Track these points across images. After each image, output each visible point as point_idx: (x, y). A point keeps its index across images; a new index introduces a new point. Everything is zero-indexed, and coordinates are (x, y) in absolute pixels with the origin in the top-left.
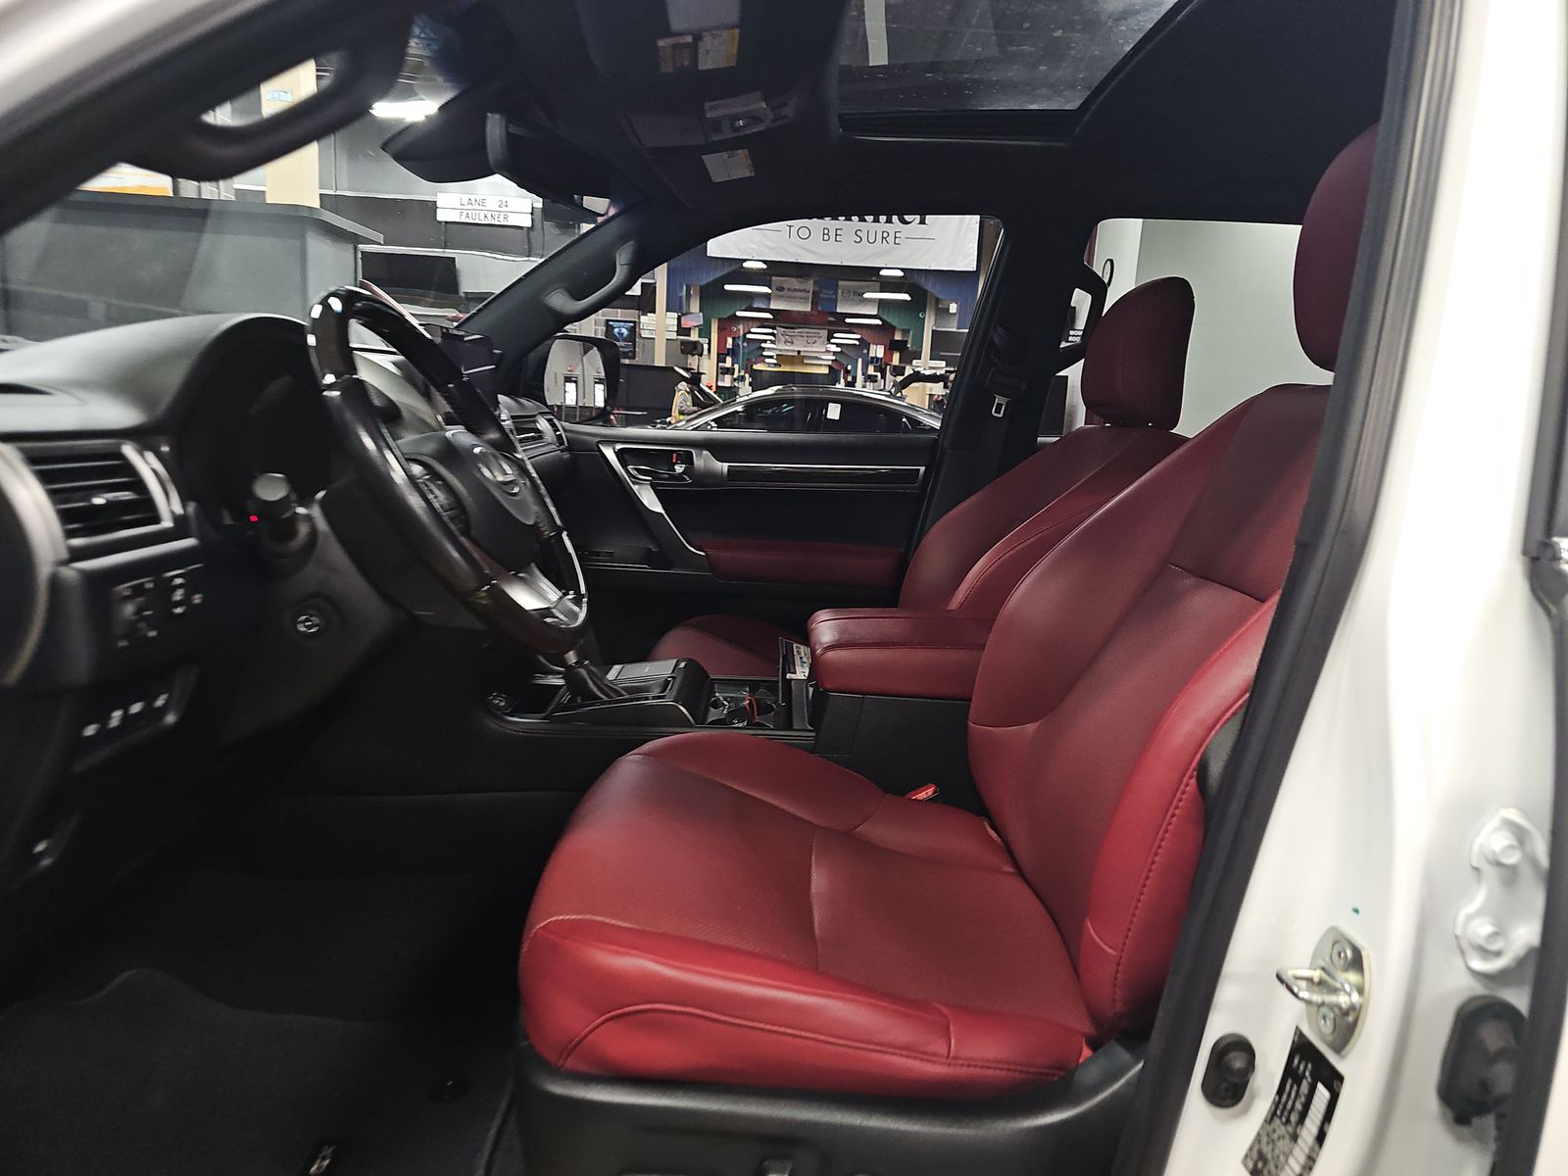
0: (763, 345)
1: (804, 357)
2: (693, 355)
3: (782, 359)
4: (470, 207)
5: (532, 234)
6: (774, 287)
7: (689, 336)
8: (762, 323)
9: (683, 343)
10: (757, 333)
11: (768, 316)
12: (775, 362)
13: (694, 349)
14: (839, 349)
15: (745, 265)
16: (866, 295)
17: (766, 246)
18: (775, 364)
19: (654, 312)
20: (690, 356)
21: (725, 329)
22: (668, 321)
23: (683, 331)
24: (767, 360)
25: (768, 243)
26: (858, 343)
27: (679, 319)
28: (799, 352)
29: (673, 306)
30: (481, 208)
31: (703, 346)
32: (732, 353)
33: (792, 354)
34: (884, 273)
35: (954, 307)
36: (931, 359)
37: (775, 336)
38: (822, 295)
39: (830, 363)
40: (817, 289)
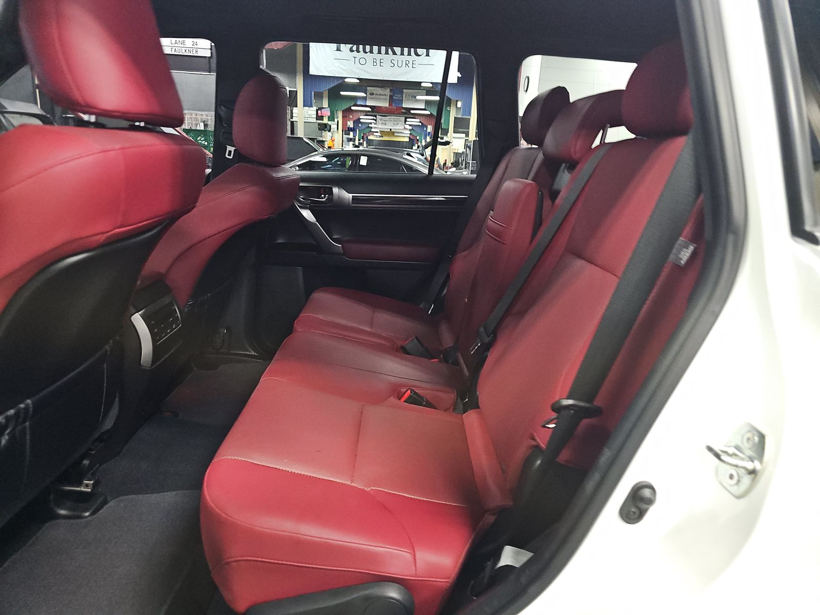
0: (370, 125)
1: (394, 132)
2: (325, 131)
3: (383, 133)
4: (176, 45)
5: (211, 60)
6: (368, 94)
7: (323, 120)
9: (319, 124)
10: (365, 119)
11: (369, 109)
13: (324, 127)
15: (346, 80)
16: (418, 97)
17: (342, 69)
19: (297, 107)
20: (323, 131)
21: (346, 117)
22: (310, 112)
23: (320, 118)
24: (375, 134)
25: (342, 67)
26: (420, 124)
27: (317, 111)
28: (391, 129)
29: (307, 104)
30: (182, 46)
31: (330, 126)
32: (353, 130)
33: (387, 130)
34: (423, 85)
35: (459, 104)
36: (454, 133)
37: (376, 120)
38: (394, 98)
39: (409, 135)
40: (392, 94)
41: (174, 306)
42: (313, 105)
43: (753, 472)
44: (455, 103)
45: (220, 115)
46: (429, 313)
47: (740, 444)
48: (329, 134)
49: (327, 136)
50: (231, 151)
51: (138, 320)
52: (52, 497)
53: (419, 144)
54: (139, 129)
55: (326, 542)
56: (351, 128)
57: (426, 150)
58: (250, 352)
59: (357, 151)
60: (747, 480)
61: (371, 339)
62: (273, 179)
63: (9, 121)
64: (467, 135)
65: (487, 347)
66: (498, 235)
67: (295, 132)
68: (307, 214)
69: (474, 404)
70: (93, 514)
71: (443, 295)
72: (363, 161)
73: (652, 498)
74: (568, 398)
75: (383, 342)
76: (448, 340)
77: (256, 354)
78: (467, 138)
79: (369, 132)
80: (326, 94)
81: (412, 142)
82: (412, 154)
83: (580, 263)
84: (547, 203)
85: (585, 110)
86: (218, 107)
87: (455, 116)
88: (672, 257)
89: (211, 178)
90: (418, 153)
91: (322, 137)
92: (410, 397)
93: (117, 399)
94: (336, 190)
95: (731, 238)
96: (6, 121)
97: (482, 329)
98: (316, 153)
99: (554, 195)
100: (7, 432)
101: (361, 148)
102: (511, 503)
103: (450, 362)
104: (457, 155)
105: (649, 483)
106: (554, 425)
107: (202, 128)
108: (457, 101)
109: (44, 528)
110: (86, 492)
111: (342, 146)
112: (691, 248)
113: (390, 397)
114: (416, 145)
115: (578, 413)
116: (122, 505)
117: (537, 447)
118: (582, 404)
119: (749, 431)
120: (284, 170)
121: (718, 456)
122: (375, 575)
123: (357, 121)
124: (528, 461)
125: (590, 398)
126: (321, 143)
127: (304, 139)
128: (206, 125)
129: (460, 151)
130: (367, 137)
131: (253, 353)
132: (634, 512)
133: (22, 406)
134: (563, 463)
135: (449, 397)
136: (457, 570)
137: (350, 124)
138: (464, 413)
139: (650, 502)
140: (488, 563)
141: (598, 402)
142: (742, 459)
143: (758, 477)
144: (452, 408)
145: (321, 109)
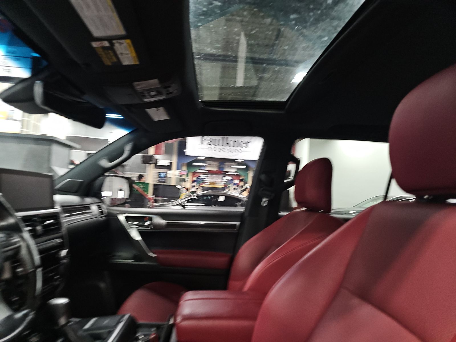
0: (204, 179)
6: (207, 164)
7: (183, 177)
8: (204, 173)
9: (180, 179)
10: (202, 176)
11: (206, 171)
12: (208, 184)
13: (184, 180)
14: (225, 181)
16: (233, 166)
20: (182, 182)
21: (193, 175)
23: (181, 175)
24: (205, 184)
26: (231, 179)
28: (215, 182)
29: (177, 169)
33: (212, 182)
34: (237, 160)
37: (208, 177)
39: (223, 185)
40: (219, 164)
42: (180, 169)
123: (198, 177)
127: (176, 186)
137: (195, 179)
145: (182, 171)
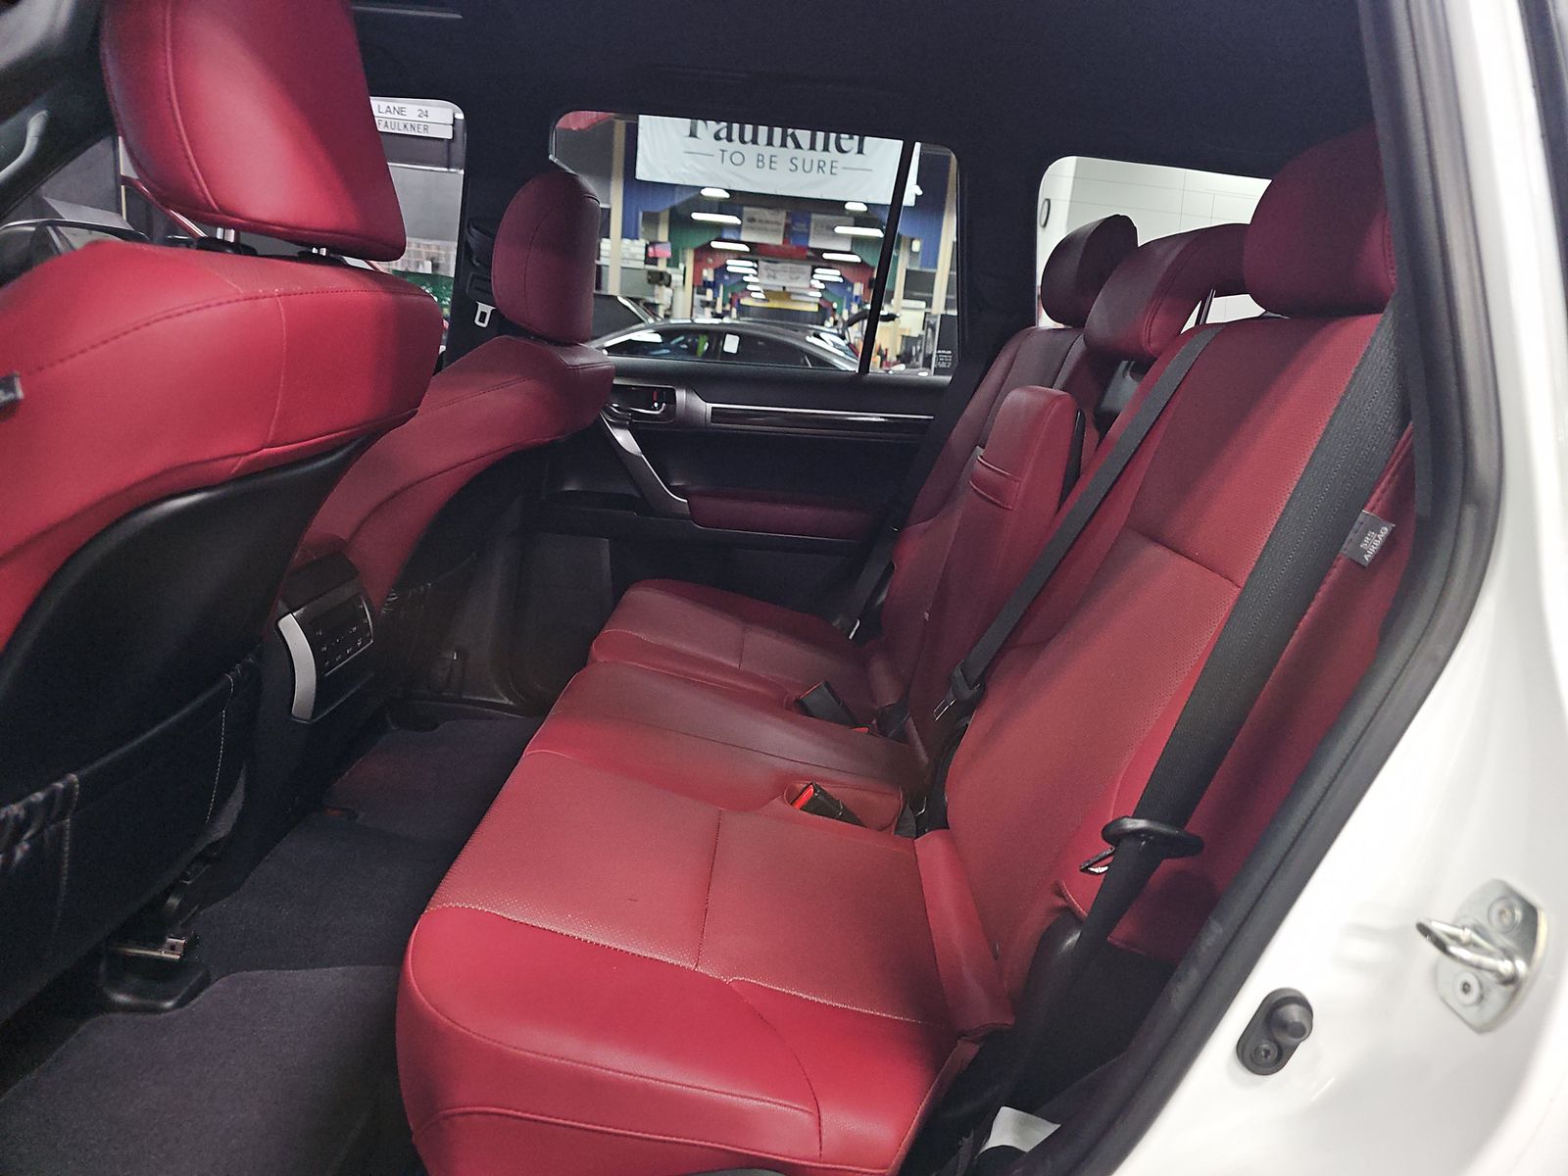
1: (790, 294)
2: (660, 285)
3: (769, 294)
5: (453, 146)
8: (740, 256)
9: (650, 272)
10: (736, 266)
12: (764, 297)
13: (660, 279)
14: (822, 286)
15: (704, 192)
17: (698, 171)
18: (764, 300)
19: (609, 238)
21: (700, 260)
22: (634, 250)
23: (650, 260)
24: (753, 294)
25: (698, 167)
26: (841, 280)
27: (647, 247)
28: (784, 288)
29: (629, 233)
30: (400, 117)
31: (670, 277)
32: (714, 286)
33: (777, 289)
34: (848, 206)
35: (916, 246)
36: (904, 298)
37: (756, 269)
38: (794, 229)
39: (818, 300)
40: (789, 221)
41: (361, 603)
42: (640, 234)
43: (1511, 981)
44: (908, 244)
45: (467, 245)
46: (851, 637)
47: (1484, 922)
48: (667, 291)
49: (662, 296)
50: (485, 314)
51: (291, 628)
52: (102, 968)
53: (837, 317)
54: (318, 260)
55: (645, 1084)
56: (709, 282)
57: (850, 329)
58: (502, 699)
59: (720, 324)
60: (1498, 995)
61: (740, 684)
62: (565, 369)
63: (67, 239)
64: (929, 304)
65: (968, 708)
66: (994, 494)
67: (603, 286)
68: (624, 438)
69: (936, 820)
70: (180, 1004)
71: (879, 602)
72: (731, 344)
73: (1305, 1023)
74: (1136, 816)
75: (761, 690)
76: (887, 692)
77: (511, 703)
78: (928, 310)
79: (742, 292)
80: (665, 216)
81: (824, 313)
82: (822, 335)
83: (1154, 553)
84: (1091, 435)
85: (1168, 262)
86: (466, 231)
87: (908, 267)
88: (1347, 548)
89: (445, 363)
90: (834, 334)
91: (653, 296)
92: (813, 799)
93: (242, 780)
94: (681, 395)
95: (1470, 514)
96: (60, 239)
97: (958, 673)
98: (642, 325)
99: (1105, 420)
100: (28, 835)
101: (726, 320)
102: (1010, 1021)
103: (890, 735)
104: (908, 340)
105: (1299, 993)
106: (1106, 868)
107: (429, 271)
108: (912, 240)
109: (82, 1029)
110: (172, 961)
111: (691, 315)
112: (1385, 531)
113: (774, 798)
114: (832, 319)
115: (1156, 846)
116: (239, 990)
117: (1069, 910)
118: (1163, 829)
119: (1502, 898)
120: (586, 353)
121: (1441, 945)
122: (742, 1154)
123: (721, 270)
124: (1049, 939)
125: (1180, 818)
126: (652, 308)
127: (620, 299)
128: (435, 266)
129: (915, 334)
130: (739, 301)
131: (506, 701)
132: (1267, 1052)
133: (60, 785)
134: (1123, 946)
135: (887, 803)
136: (902, 1151)
137: (708, 274)
138: (917, 837)
139: (1302, 1031)
140: (966, 1140)
141: (1195, 826)
142: (1490, 954)
143: (1523, 990)
144: (893, 826)
145: (653, 243)
